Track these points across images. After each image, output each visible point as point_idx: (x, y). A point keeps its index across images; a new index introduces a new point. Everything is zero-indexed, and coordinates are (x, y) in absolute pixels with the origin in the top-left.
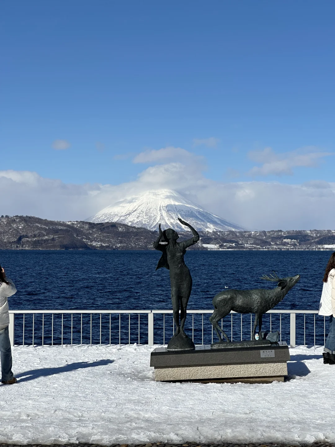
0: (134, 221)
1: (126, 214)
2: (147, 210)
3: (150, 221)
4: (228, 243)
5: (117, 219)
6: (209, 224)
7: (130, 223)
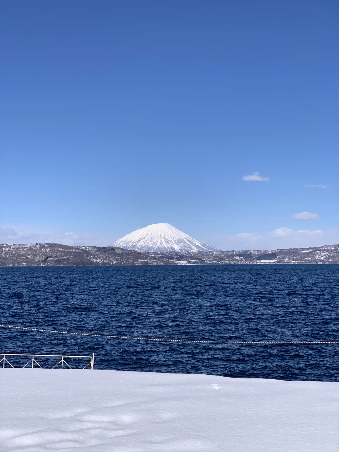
1: (137, 241)
2: (152, 238)
3: (153, 245)
4: (194, 260)
6: (193, 247)
7: (140, 247)
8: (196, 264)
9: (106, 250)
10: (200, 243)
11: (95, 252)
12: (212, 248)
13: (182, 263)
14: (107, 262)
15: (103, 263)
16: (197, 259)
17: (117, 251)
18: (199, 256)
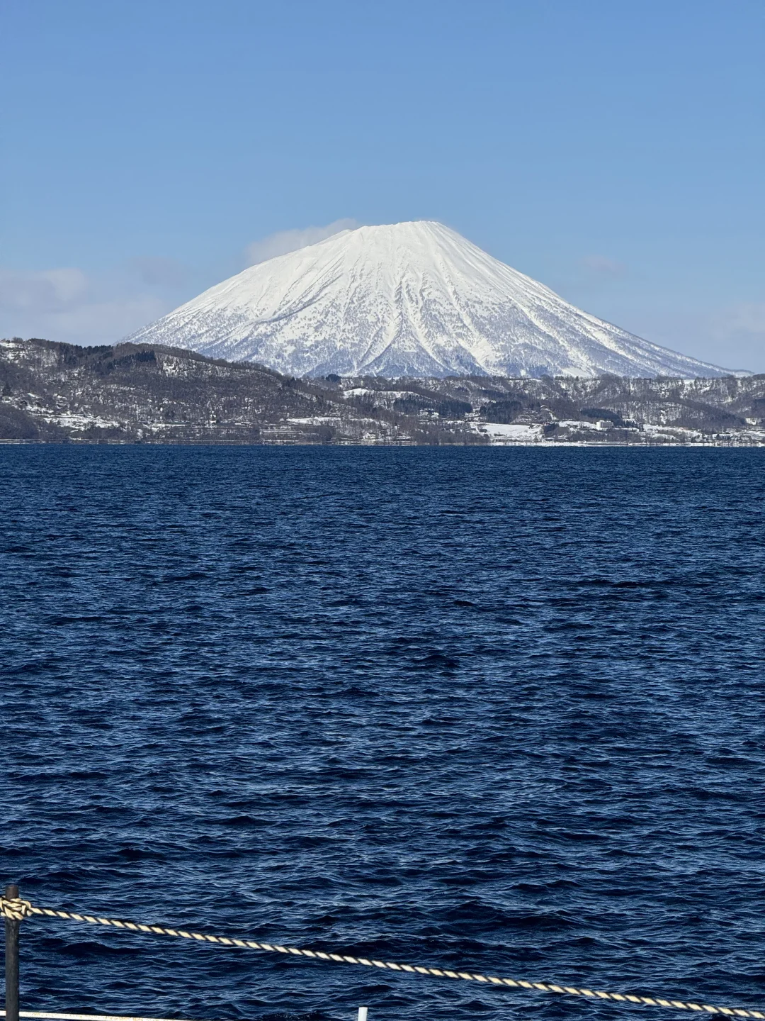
0: (306, 340)
1: (276, 316)
2: (353, 302)
3: (361, 341)
4: (578, 420)
5: (245, 334)
6: (573, 353)
7: (290, 349)
8: (585, 444)
9: (110, 360)
10: (609, 333)
11: (52, 370)
12: (674, 361)
13: (515, 435)
14: (116, 424)
15: (93, 431)
16: (593, 415)
17: (169, 369)
18: (606, 402)
